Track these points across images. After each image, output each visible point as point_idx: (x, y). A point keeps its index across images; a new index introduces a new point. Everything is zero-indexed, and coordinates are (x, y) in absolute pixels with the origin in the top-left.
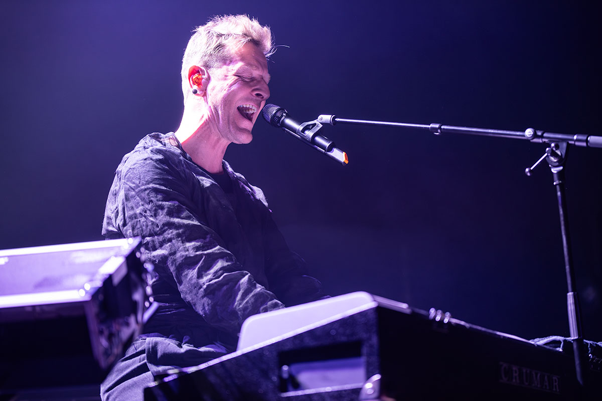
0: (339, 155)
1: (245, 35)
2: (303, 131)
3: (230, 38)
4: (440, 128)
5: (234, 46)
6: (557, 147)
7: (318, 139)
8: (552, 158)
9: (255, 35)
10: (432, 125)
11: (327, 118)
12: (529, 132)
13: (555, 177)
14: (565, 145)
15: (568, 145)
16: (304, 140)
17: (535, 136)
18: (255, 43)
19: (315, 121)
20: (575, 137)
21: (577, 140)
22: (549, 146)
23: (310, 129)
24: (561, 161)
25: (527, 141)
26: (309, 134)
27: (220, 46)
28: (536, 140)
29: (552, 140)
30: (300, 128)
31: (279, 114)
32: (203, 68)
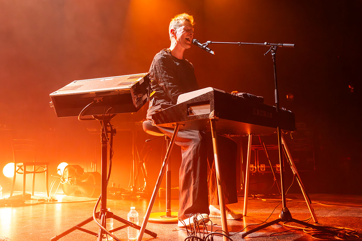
0: (212, 52)
1: (185, 18)
2: (203, 46)
3: (181, 20)
4: (240, 43)
5: (182, 22)
6: (273, 47)
7: (207, 48)
8: (272, 51)
9: (187, 18)
10: (238, 43)
11: (209, 42)
12: (265, 43)
13: (273, 56)
14: (276, 46)
15: (277, 47)
16: (203, 48)
17: (267, 44)
18: (188, 20)
19: (206, 43)
20: (279, 44)
21: (279, 45)
22: (271, 47)
23: (204, 45)
24: (275, 51)
25: (265, 46)
26: (204, 47)
27: (178, 22)
28: (267, 46)
29: (272, 45)
30: (202, 45)
31: (196, 41)
32: (174, 29)
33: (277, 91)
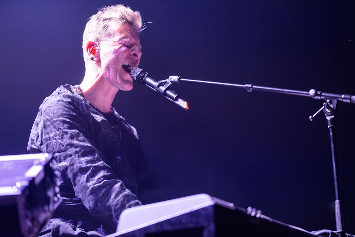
0: (183, 104)
1: (122, 18)
2: (158, 86)
3: (112, 21)
4: (252, 87)
5: (115, 26)
6: (331, 102)
7: (168, 92)
8: (327, 110)
9: (129, 18)
10: (246, 85)
11: (175, 78)
12: (312, 92)
13: (329, 123)
14: (336, 101)
15: (338, 101)
16: (159, 92)
17: (316, 94)
18: (129, 23)
19: (167, 80)
20: (343, 96)
21: (344, 98)
22: (325, 101)
23: (163, 85)
24: (333, 112)
25: (311, 98)
26: (162, 88)
27: (106, 27)
28: (316, 97)
29: (327, 98)
30: (156, 84)
31: (142, 75)
32: (96, 43)
33: (340, 203)
